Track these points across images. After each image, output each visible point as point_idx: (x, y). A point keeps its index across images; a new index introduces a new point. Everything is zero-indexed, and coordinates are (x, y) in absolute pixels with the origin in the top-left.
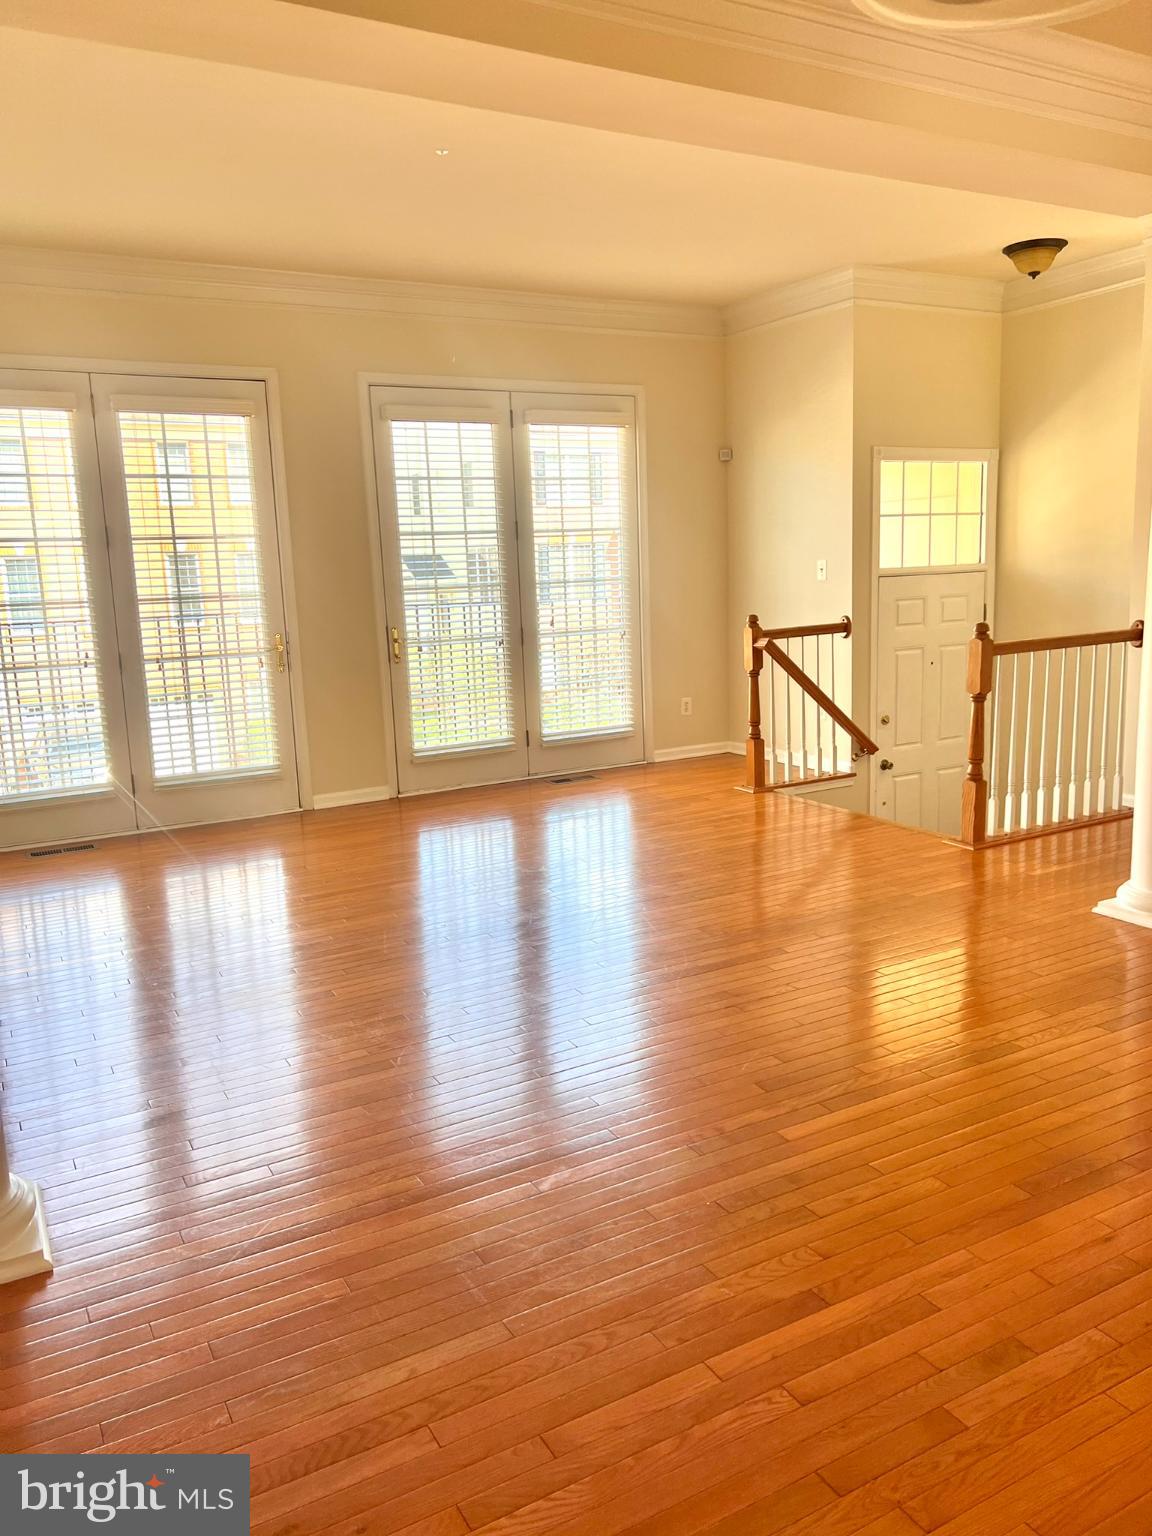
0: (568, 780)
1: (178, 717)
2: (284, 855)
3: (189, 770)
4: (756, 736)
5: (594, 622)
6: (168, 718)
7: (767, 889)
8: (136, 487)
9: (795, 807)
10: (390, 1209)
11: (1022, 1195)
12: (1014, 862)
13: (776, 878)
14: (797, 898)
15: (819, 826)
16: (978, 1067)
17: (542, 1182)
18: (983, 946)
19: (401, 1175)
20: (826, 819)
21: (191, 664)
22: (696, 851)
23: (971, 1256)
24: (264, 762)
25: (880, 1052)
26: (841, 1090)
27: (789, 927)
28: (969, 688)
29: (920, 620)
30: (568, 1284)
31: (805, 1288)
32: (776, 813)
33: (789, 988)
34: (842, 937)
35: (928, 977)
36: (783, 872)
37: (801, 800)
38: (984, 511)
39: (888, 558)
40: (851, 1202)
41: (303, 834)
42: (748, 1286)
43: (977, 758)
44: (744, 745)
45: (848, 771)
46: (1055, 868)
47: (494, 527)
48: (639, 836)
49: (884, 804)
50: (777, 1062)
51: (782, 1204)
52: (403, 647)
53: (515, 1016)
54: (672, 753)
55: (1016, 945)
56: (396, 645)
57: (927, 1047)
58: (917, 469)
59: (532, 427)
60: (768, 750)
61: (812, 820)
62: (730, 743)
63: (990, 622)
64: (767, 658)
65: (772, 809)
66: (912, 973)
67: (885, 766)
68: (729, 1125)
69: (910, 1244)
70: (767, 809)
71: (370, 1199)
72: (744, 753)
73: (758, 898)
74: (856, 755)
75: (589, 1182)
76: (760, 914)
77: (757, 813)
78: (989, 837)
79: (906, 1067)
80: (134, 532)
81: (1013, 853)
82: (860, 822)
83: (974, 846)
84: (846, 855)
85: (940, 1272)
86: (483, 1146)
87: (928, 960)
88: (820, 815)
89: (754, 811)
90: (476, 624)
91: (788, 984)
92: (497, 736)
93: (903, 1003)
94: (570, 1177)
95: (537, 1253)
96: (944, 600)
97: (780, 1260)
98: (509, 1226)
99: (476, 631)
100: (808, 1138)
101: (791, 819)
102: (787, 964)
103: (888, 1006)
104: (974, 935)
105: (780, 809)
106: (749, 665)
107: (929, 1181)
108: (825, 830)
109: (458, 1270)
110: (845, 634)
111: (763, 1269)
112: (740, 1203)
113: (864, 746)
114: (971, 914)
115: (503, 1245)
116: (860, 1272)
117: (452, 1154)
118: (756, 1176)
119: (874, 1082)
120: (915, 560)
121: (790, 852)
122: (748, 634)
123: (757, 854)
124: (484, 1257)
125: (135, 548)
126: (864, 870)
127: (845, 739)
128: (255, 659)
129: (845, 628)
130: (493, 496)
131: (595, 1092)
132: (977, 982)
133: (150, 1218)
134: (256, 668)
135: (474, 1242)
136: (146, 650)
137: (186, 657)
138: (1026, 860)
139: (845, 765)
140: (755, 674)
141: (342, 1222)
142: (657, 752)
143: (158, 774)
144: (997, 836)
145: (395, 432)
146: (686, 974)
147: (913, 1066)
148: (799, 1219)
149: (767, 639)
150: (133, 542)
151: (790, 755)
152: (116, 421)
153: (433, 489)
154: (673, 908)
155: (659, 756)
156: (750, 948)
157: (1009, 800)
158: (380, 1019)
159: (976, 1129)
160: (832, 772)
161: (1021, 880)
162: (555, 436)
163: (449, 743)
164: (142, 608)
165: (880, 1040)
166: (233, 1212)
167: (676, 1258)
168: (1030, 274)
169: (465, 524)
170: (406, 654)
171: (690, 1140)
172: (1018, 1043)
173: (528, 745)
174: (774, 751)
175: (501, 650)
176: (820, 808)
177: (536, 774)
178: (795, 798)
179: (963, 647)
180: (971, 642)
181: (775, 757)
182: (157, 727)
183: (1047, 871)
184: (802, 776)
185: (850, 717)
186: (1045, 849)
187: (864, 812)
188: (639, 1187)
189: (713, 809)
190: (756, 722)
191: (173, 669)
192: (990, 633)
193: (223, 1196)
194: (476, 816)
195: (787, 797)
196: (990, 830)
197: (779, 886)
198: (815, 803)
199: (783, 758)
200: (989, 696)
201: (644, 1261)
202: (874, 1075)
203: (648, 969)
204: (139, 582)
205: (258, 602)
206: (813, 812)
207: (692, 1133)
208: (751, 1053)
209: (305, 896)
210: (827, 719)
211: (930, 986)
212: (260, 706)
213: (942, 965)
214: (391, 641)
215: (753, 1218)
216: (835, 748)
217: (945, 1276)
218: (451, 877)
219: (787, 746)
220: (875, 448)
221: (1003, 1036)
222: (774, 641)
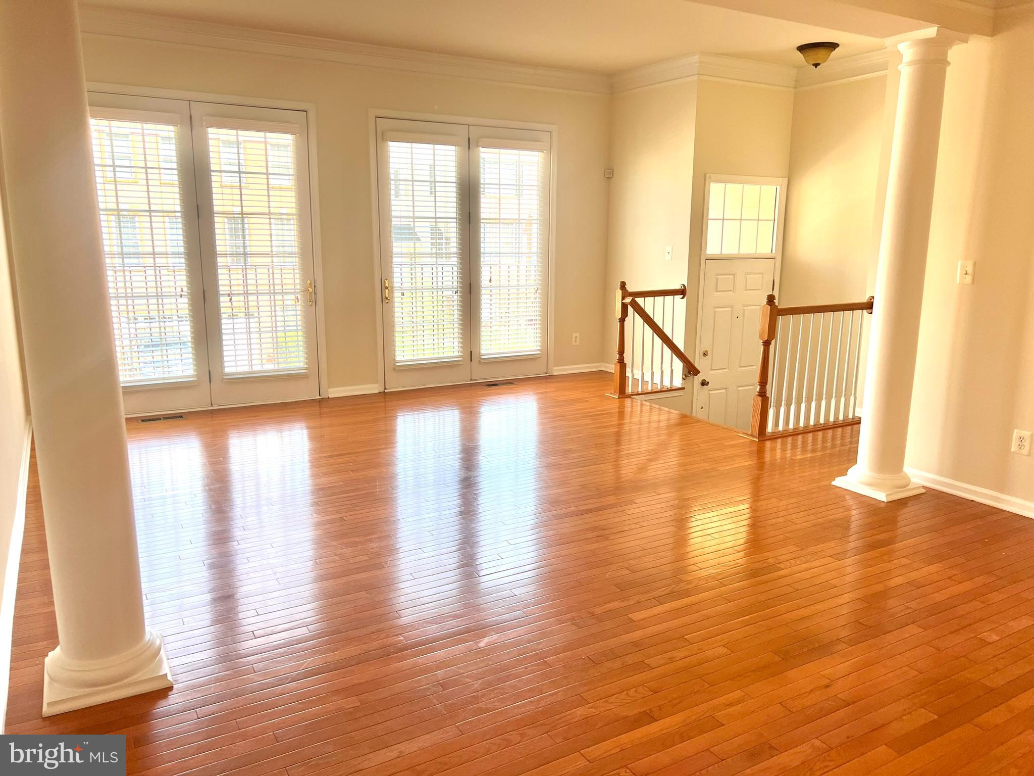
0: (496, 385)
1: (241, 333)
2: (308, 428)
3: (246, 369)
4: (621, 361)
5: (518, 281)
6: (234, 334)
7: (624, 462)
8: (218, 179)
9: (644, 408)
10: (384, 656)
11: (777, 659)
12: (784, 450)
13: (630, 455)
14: (642, 469)
15: (659, 421)
16: (753, 580)
17: (479, 642)
18: (760, 503)
19: (391, 635)
20: (664, 417)
21: (250, 298)
22: (580, 435)
23: (745, 694)
24: (297, 365)
25: (693, 568)
26: (667, 591)
27: (637, 486)
28: (761, 337)
29: (731, 288)
30: (495, 704)
31: (642, 710)
32: (632, 412)
33: (638, 526)
34: (672, 494)
35: (724, 522)
36: (634, 451)
37: (648, 404)
38: (776, 219)
39: (712, 247)
40: (672, 660)
41: (320, 414)
42: (608, 708)
43: (763, 382)
44: (613, 366)
45: (680, 386)
46: (809, 455)
47: (454, 215)
48: (542, 424)
49: (702, 408)
50: (628, 572)
51: (629, 660)
52: (391, 292)
53: (456, 539)
54: (564, 370)
55: (781, 503)
56: (387, 290)
57: (723, 566)
58: (734, 189)
59: (482, 150)
60: (628, 370)
61: (655, 418)
62: (603, 364)
63: (776, 294)
64: (630, 310)
65: (629, 409)
66: (715, 519)
67: (704, 383)
68: (599, 610)
69: (707, 685)
70: (626, 409)
71: (372, 649)
72: (613, 372)
73: (617, 468)
74: (686, 376)
75: (509, 643)
76: (618, 478)
77: (619, 412)
78: (769, 433)
79: (707, 578)
80: (216, 209)
81: (784, 444)
82: (685, 420)
83: (759, 439)
84: (676, 441)
85: (723, 703)
86: (442, 619)
87: (725, 511)
88: (660, 415)
89: (618, 410)
90: (440, 279)
91: (636, 523)
92: (451, 354)
93: (709, 537)
94: (497, 639)
95: (477, 685)
96: (748, 276)
97: (627, 694)
98: (460, 668)
99: (440, 284)
100: (646, 620)
101: (641, 417)
102: (637, 510)
103: (699, 539)
104: (756, 497)
105: (634, 410)
106: (618, 314)
107: (720, 648)
108: (663, 424)
109: (428, 693)
110: (682, 296)
111: (617, 698)
112: (603, 658)
113: (690, 370)
114: (754, 483)
115: (457, 679)
116: (675, 702)
117: (423, 623)
118: (612, 643)
119: (689, 586)
120: (730, 249)
121: (640, 438)
122: (619, 293)
123: (618, 438)
124: (444, 686)
125: (216, 220)
126: (686, 451)
127: (678, 365)
128: (293, 297)
129: (682, 292)
130: (454, 195)
131: (514, 587)
132: (756, 525)
133: (213, 662)
134: (293, 302)
135: (437, 677)
136: (221, 288)
137: (247, 293)
138: (792, 449)
139: (678, 382)
140: (622, 320)
141: (354, 662)
142: (555, 368)
143: (227, 370)
144: (774, 432)
145: (391, 149)
146: (573, 514)
147: (713, 578)
148: (640, 669)
149: (631, 298)
150: (215, 215)
151: (643, 374)
152: (206, 134)
153: (415, 188)
154: (564, 472)
155: (557, 371)
156: (611, 500)
157: (782, 410)
158: (376, 537)
159: (751, 617)
160: (669, 386)
161: (788, 463)
162: (497, 156)
163: (419, 357)
164: (219, 260)
165: (692, 561)
166: (285, 655)
167: (563, 690)
168: (813, 65)
169: (436, 212)
170: (393, 297)
171: (573, 619)
172: (779, 565)
173: (471, 361)
174: (632, 371)
175: (456, 297)
176: (660, 410)
177: (475, 380)
178: (644, 403)
179: (758, 307)
180: (764, 307)
181: (633, 375)
182: (227, 339)
183: (805, 456)
184: (650, 388)
185: (682, 350)
186: (804, 443)
187: (688, 413)
188: (541, 646)
189: (590, 408)
190: (621, 352)
191: (238, 300)
192: (776, 301)
193: (279, 645)
194: (436, 406)
195: (639, 401)
196: (770, 428)
197: (632, 460)
198: (657, 406)
199: (638, 376)
200: (773, 342)
201: (544, 692)
202: (689, 582)
203: (548, 510)
204: (218, 243)
205: (297, 258)
206: (656, 412)
207: (574, 614)
208: (612, 566)
209: (324, 455)
210: (667, 351)
211: (726, 528)
212: (295, 328)
213: (735, 514)
214: (383, 288)
215: (611, 668)
216: (672, 371)
217: (728, 705)
218: (417, 447)
219: (641, 369)
220: (708, 175)
221: (770, 561)
222: (636, 299)
